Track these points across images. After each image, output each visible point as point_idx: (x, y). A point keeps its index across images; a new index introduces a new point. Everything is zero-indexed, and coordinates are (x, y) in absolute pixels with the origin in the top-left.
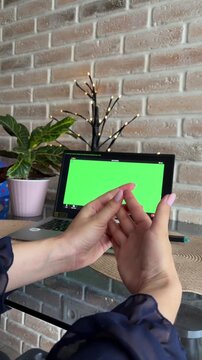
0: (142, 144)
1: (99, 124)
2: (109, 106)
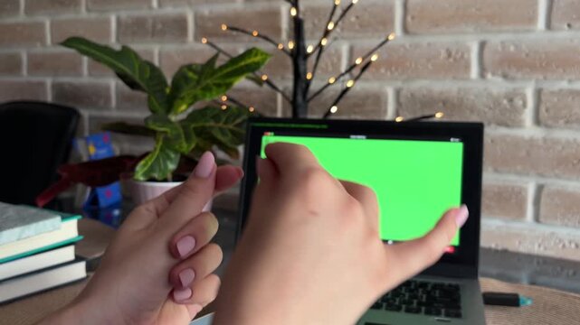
0: (398, 93)
1: (307, 56)
2: (330, 20)
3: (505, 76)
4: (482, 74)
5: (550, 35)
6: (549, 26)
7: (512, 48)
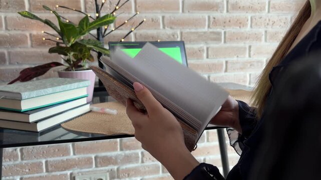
2: (117, 5)
3: (171, 28)
4: (164, 27)
5: (184, 14)
6: (183, 11)
7: (173, 19)
